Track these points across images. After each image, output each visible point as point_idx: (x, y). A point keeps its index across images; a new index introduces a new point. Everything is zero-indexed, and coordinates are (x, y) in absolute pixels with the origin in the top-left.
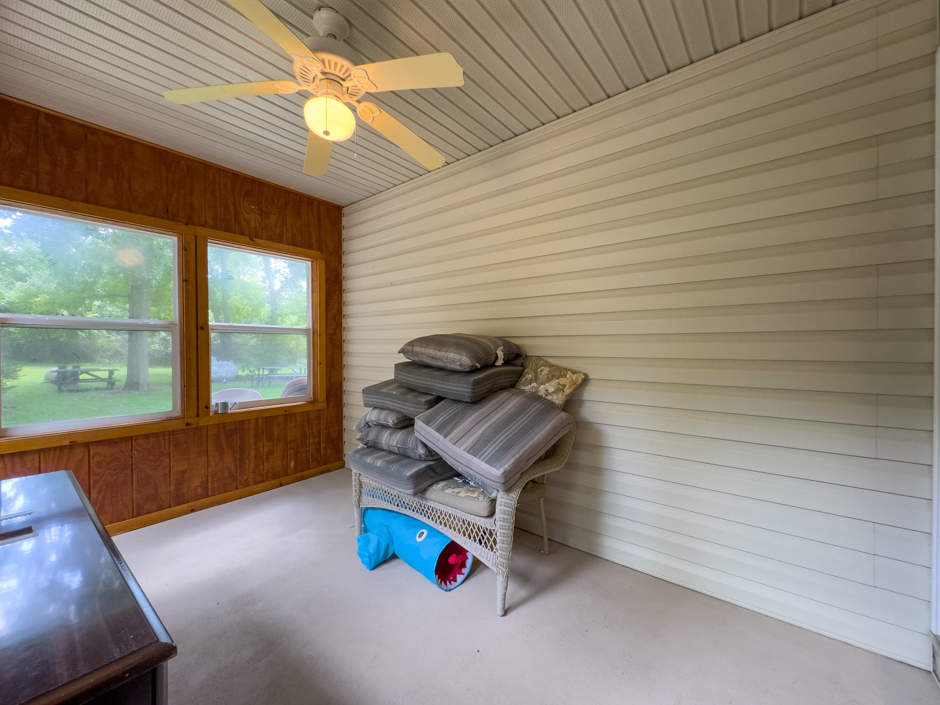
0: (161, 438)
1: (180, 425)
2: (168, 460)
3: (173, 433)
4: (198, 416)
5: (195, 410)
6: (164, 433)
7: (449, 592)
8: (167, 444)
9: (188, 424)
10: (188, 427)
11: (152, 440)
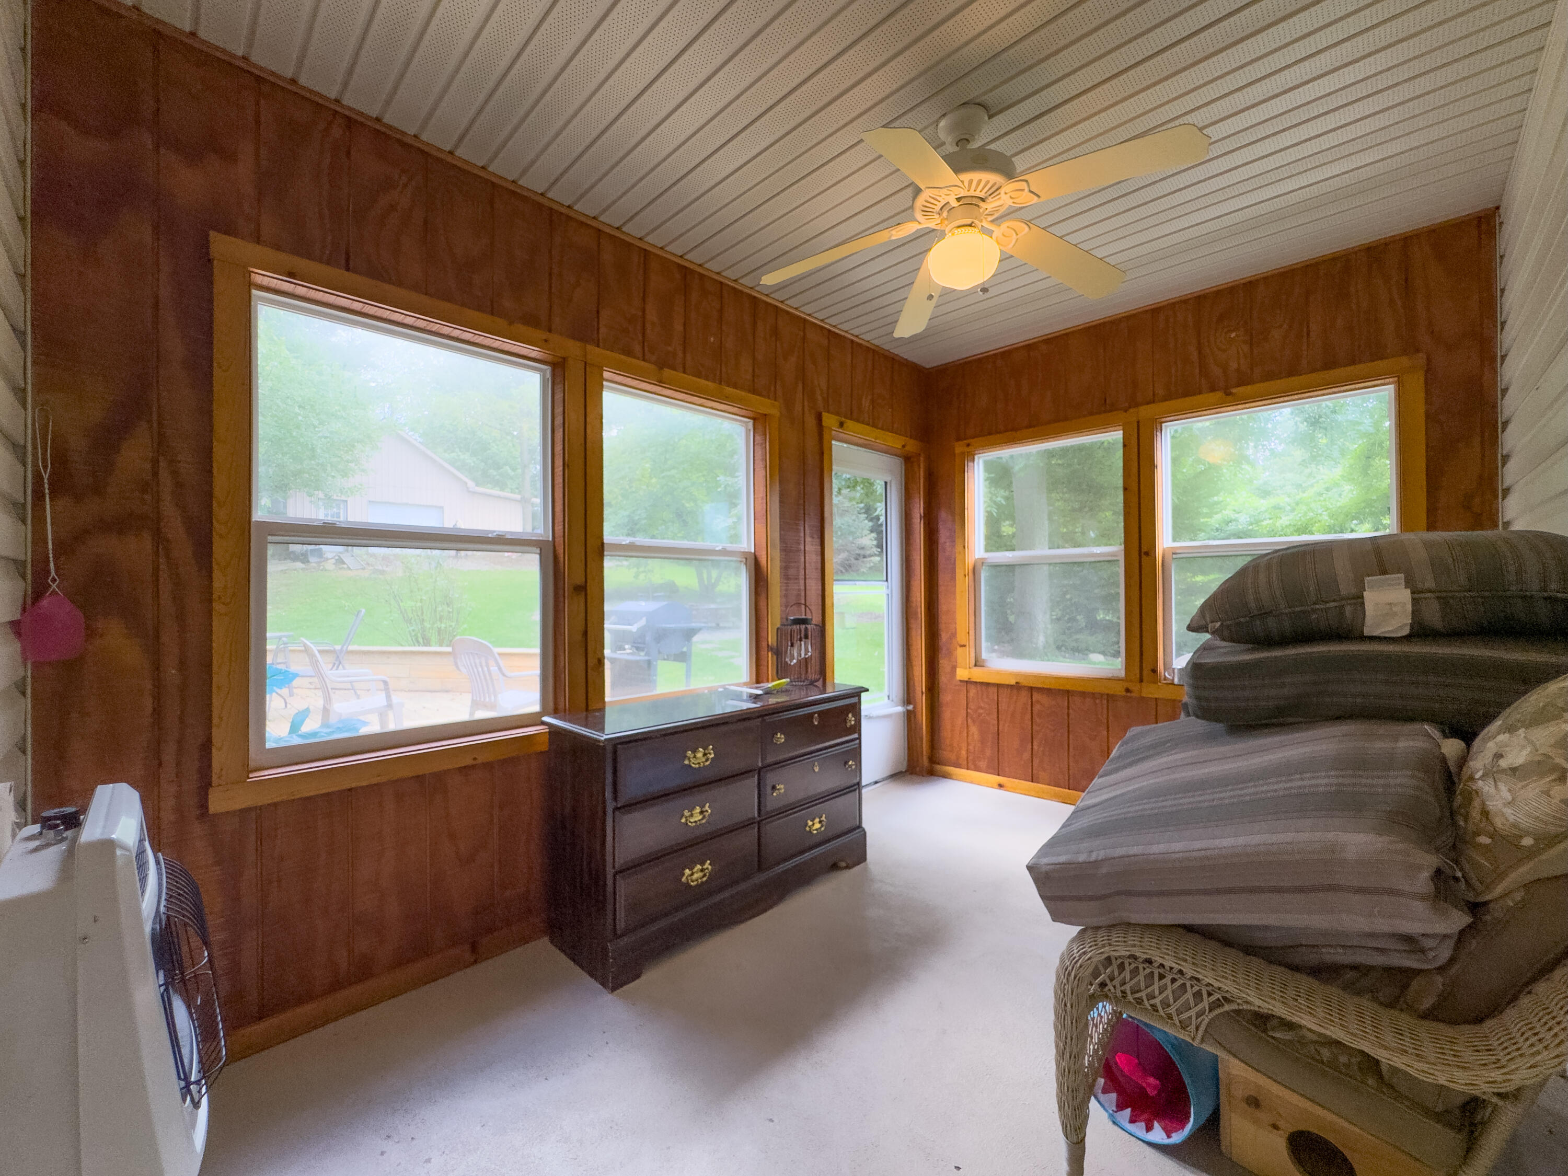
0: (1097, 701)
1: (1119, 690)
2: (1105, 733)
3: (1110, 698)
4: (1141, 681)
5: (1138, 672)
6: (1102, 695)
7: (1111, 1123)
8: (1105, 711)
9: (1128, 690)
10: (1129, 694)
11: (1088, 700)
